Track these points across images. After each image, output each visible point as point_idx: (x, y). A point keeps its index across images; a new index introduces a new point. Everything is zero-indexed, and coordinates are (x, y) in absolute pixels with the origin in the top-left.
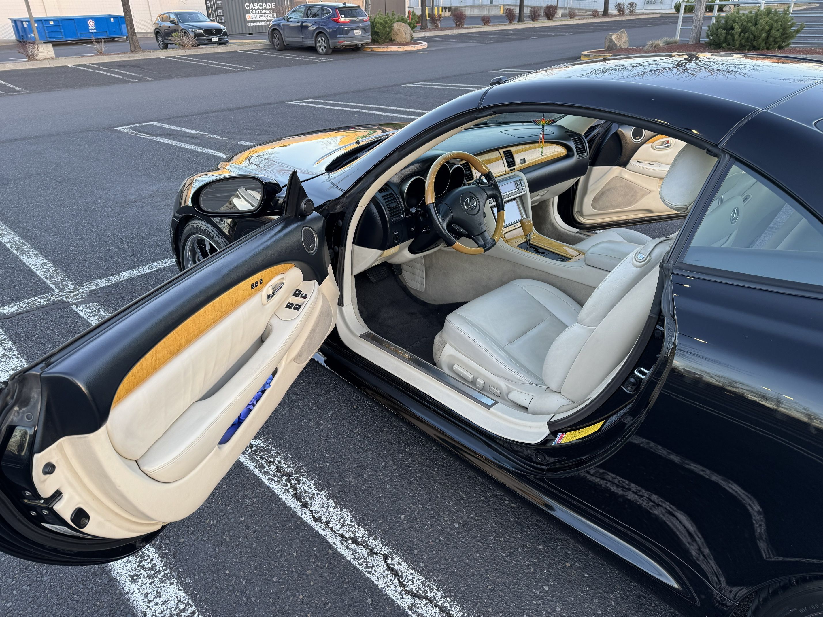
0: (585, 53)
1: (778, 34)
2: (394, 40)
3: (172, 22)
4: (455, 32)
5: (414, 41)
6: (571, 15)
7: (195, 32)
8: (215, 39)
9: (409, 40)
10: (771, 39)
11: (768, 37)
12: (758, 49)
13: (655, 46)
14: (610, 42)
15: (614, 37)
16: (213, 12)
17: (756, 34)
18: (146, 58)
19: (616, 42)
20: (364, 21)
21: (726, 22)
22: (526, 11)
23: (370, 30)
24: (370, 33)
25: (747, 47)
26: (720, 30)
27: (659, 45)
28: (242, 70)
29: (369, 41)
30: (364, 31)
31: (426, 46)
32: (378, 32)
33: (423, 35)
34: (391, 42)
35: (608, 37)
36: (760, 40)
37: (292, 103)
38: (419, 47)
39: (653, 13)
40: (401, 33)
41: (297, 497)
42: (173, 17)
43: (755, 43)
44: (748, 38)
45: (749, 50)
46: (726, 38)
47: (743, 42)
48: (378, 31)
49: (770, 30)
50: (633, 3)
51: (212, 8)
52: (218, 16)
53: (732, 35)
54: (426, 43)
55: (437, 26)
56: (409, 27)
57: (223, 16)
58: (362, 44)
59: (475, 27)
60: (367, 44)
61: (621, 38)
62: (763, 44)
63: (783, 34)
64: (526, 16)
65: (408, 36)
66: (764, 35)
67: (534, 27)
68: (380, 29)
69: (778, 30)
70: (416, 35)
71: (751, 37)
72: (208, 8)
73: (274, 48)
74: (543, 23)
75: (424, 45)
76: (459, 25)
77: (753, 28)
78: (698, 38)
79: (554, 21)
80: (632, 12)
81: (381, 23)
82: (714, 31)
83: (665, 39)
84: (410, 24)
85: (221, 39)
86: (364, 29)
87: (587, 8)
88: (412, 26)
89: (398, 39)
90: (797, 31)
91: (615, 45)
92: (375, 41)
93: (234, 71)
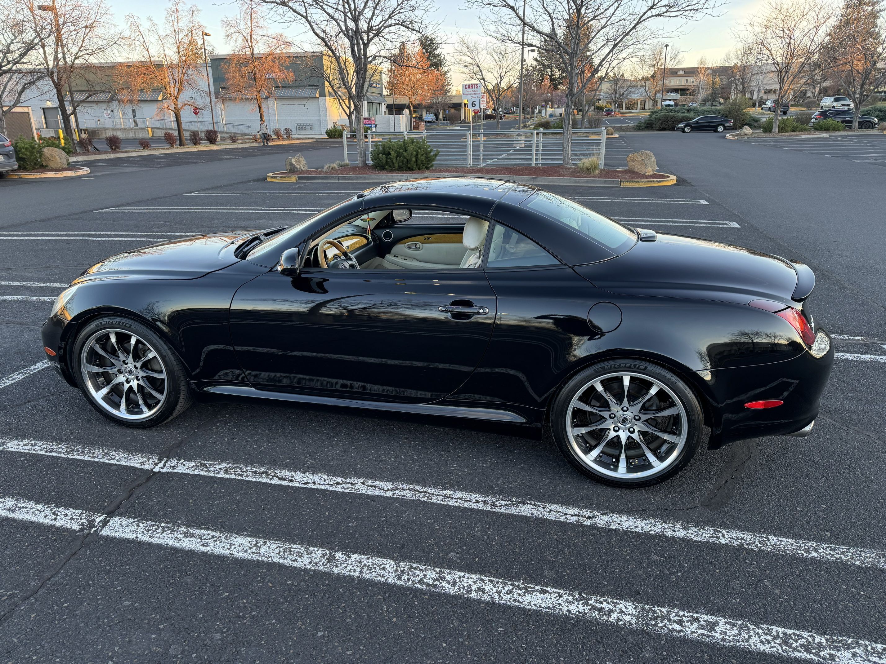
0: (271, 175)
1: (423, 158)
2: (46, 166)
4: (113, 156)
5: (71, 166)
6: (233, 139)
9: (65, 166)
10: (419, 162)
11: (417, 160)
12: (412, 170)
13: (332, 169)
14: (290, 165)
15: (293, 161)
17: (408, 158)
19: (297, 165)
20: (6, 147)
21: (384, 148)
22: (186, 135)
23: (14, 156)
24: (14, 159)
25: (404, 168)
26: (381, 155)
27: (335, 167)
29: (16, 167)
30: (6, 156)
31: (89, 172)
32: (24, 158)
33: (75, 160)
34: (43, 168)
35: (288, 161)
36: (412, 163)
38: (81, 172)
39: (309, 139)
40: (55, 158)
43: (409, 165)
44: (403, 161)
45: (406, 171)
46: (387, 161)
47: (400, 164)
48: (24, 156)
49: (417, 155)
50: (288, 129)
53: (391, 159)
54: (88, 169)
55: (88, 150)
56: (63, 152)
58: (6, 171)
59: (134, 151)
60: (13, 170)
61: (299, 161)
62: (415, 166)
63: (427, 158)
64: (186, 139)
65: (64, 162)
66: (414, 159)
67: (199, 151)
68: (26, 155)
69: (422, 155)
70: (73, 159)
71: (405, 160)
74: (205, 147)
75: (85, 171)
76: (115, 149)
77: (405, 153)
78: (365, 161)
79: (218, 145)
80: (289, 137)
81: (27, 149)
82: (375, 156)
83: (338, 162)
84: (63, 149)
86: (7, 155)
87: (243, 132)
88: (67, 150)
89: (52, 165)
90: (436, 155)
91: (296, 168)
92: (22, 168)
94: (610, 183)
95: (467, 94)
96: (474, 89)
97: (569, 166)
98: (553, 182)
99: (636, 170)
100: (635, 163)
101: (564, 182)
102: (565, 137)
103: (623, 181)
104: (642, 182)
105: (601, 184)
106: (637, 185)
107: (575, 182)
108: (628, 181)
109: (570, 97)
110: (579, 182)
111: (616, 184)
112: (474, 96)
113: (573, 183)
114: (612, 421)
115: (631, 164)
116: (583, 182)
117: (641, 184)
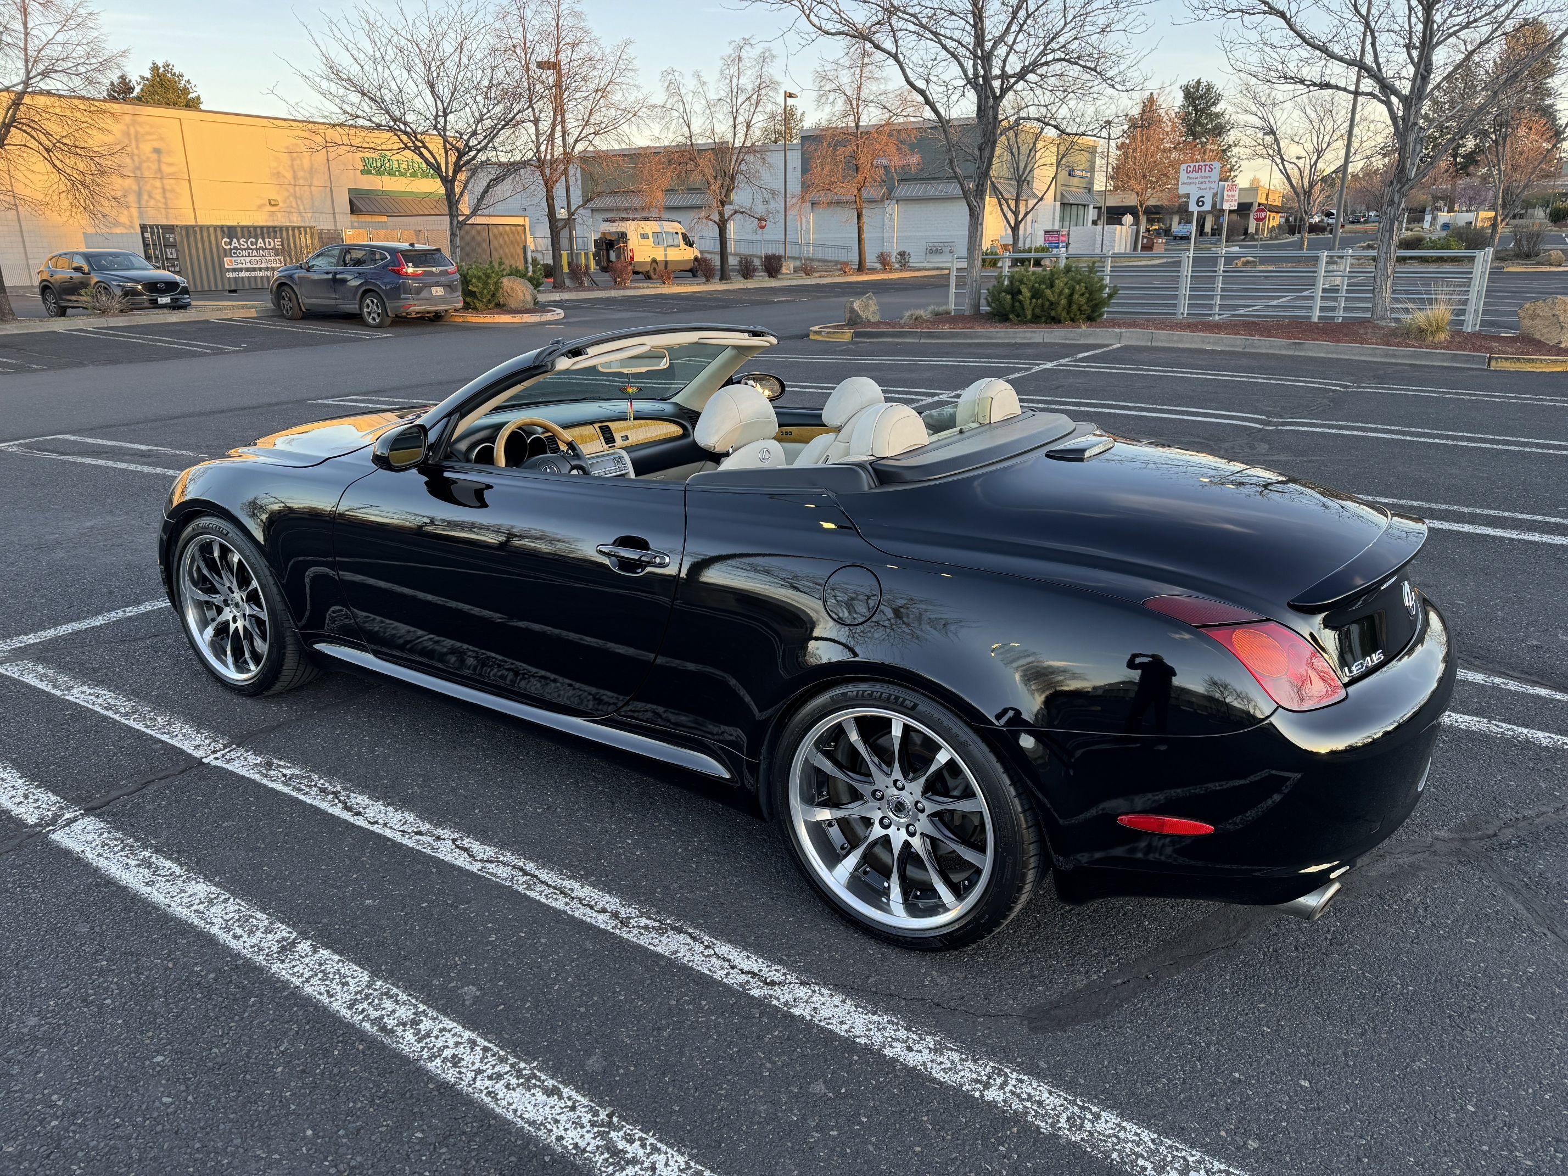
0: (816, 328)
1: (1083, 300)
2: (504, 305)
3: (78, 269)
4: (613, 293)
5: (539, 307)
6: (806, 270)
7: (124, 287)
8: (164, 300)
9: (530, 305)
10: (1074, 307)
11: (1070, 303)
12: (1059, 322)
13: (916, 319)
14: (851, 312)
15: (856, 306)
16: (158, 252)
17: (1052, 299)
18: (26, 332)
19: (861, 313)
20: (449, 274)
21: (1011, 282)
22: (733, 261)
23: (460, 288)
24: (460, 293)
25: (1043, 319)
26: (1003, 294)
27: (921, 317)
28: (221, 352)
29: (460, 305)
30: (448, 289)
31: (562, 316)
32: (475, 292)
33: (558, 298)
34: (501, 307)
35: (848, 305)
36: (1059, 309)
37: (320, 401)
38: (549, 317)
39: (938, 269)
40: (517, 294)
41: (347, 808)
42: (80, 262)
43: (1053, 313)
44: (1043, 305)
45: (1046, 323)
46: (1013, 306)
47: (1037, 311)
48: (475, 289)
49: (1071, 295)
50: (904, 252)
51: (154, 245)
52: (167, 259)
53: (1020, 302)
54: (562, 311)
55: (581, 284)
56: (529, 284)
57: (177, 259)
58: (446, 311)
59: (648, 287)
60: (456, 310)
61: (867, 306)
62: (1064, 314)
63: (1089, 300)
64: (733, 270)
65: (529, 298)
66: (1063, 302)
67: (747, 289)
68: (477, 287)
69: (1082, 295)
70: (542, 298)
71: (1047, 303)
72: (146, 245)
73: (282, 316)
74: (762, 281)
75: (559, 314)
76: (620, 283)
77: (1048, 292)
78: (977, 306)
79: (779, 279)
80: (904, 266)
81: (479, 278)
82: (994, 296)
83: (931, 308)
84: (530, 280)
85: (177, 299)
86: (449, 286)
87: (836, 259)
88: (535, 282)
89: (513, 304)
90: (1110, 296)
91: (860, 317)
92: (469, 307)
93: (206, 354)
94: (1466, 362)
95: (1190, 184)
96: (1203, 174)
97: (1383, 323)
98: (1337, 353)
99: (1537, 336)
100: (1537, 321)
101: (1361, 355)
102: (1381, 265)
103: (1497, 359)
104: (1541, 361)
105: (1443, 361)
106: (1528, 368)
107: (1386, 356)
108: (1506, 359)
109: (1399, 186)
110: (1394, 356)
111: (1478, 363)
112: (1203, 186)
113: (1382, 356)
114: (877, 804)
115: (1527, 323)
116: (1404, 357)
117: (1537, 365)
